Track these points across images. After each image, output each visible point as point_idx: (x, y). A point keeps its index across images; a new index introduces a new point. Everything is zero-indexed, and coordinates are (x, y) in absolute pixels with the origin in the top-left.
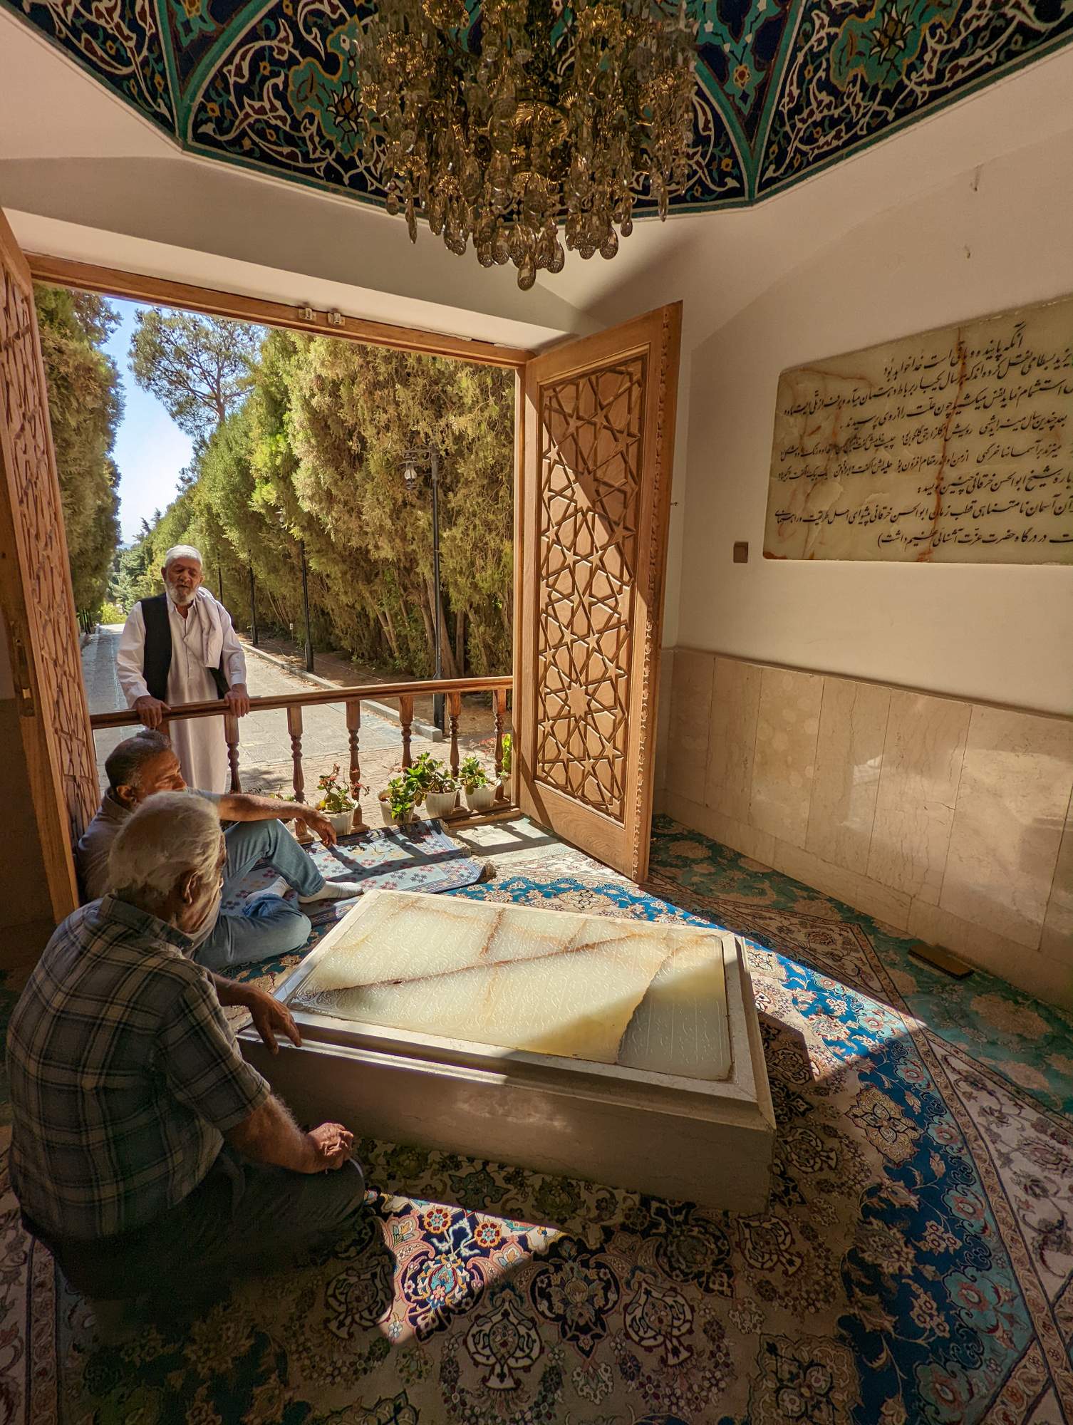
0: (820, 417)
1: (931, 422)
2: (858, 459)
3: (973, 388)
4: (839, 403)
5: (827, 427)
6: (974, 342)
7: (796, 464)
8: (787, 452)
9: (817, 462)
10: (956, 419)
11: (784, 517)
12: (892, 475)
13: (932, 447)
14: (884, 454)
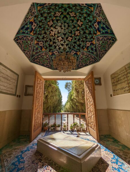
0: (115, 79)
1: (125, 76)
2: (119, 82)
3: (128, 72)
4: (116, 77)
5: (116, 79)
6: (126, 67)
7: (114, 84)
8: (113, 83)
9: (116, 83)
10: (127, 75)
11: (114, 90)
12: (123, 83)
13: (126, 79)
14: (122, 81)
